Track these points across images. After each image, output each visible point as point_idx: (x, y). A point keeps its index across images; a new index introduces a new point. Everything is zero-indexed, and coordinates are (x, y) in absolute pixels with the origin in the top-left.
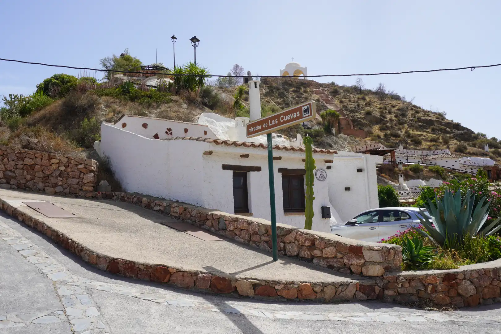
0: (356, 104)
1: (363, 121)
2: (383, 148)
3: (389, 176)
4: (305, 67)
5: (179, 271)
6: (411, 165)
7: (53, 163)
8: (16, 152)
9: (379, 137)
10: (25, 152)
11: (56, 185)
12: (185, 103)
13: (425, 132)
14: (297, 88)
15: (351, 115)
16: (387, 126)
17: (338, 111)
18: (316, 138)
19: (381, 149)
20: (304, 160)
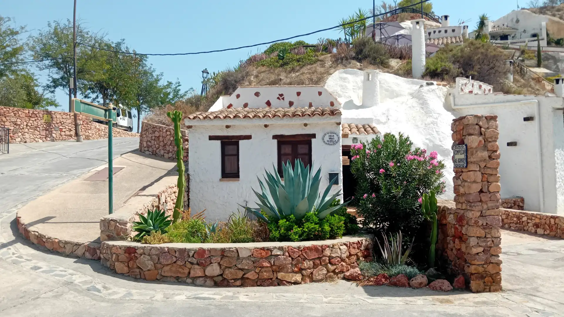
8: (152, 127)
11: (169, 152)
12: (331, 61)
20: (306, 125)
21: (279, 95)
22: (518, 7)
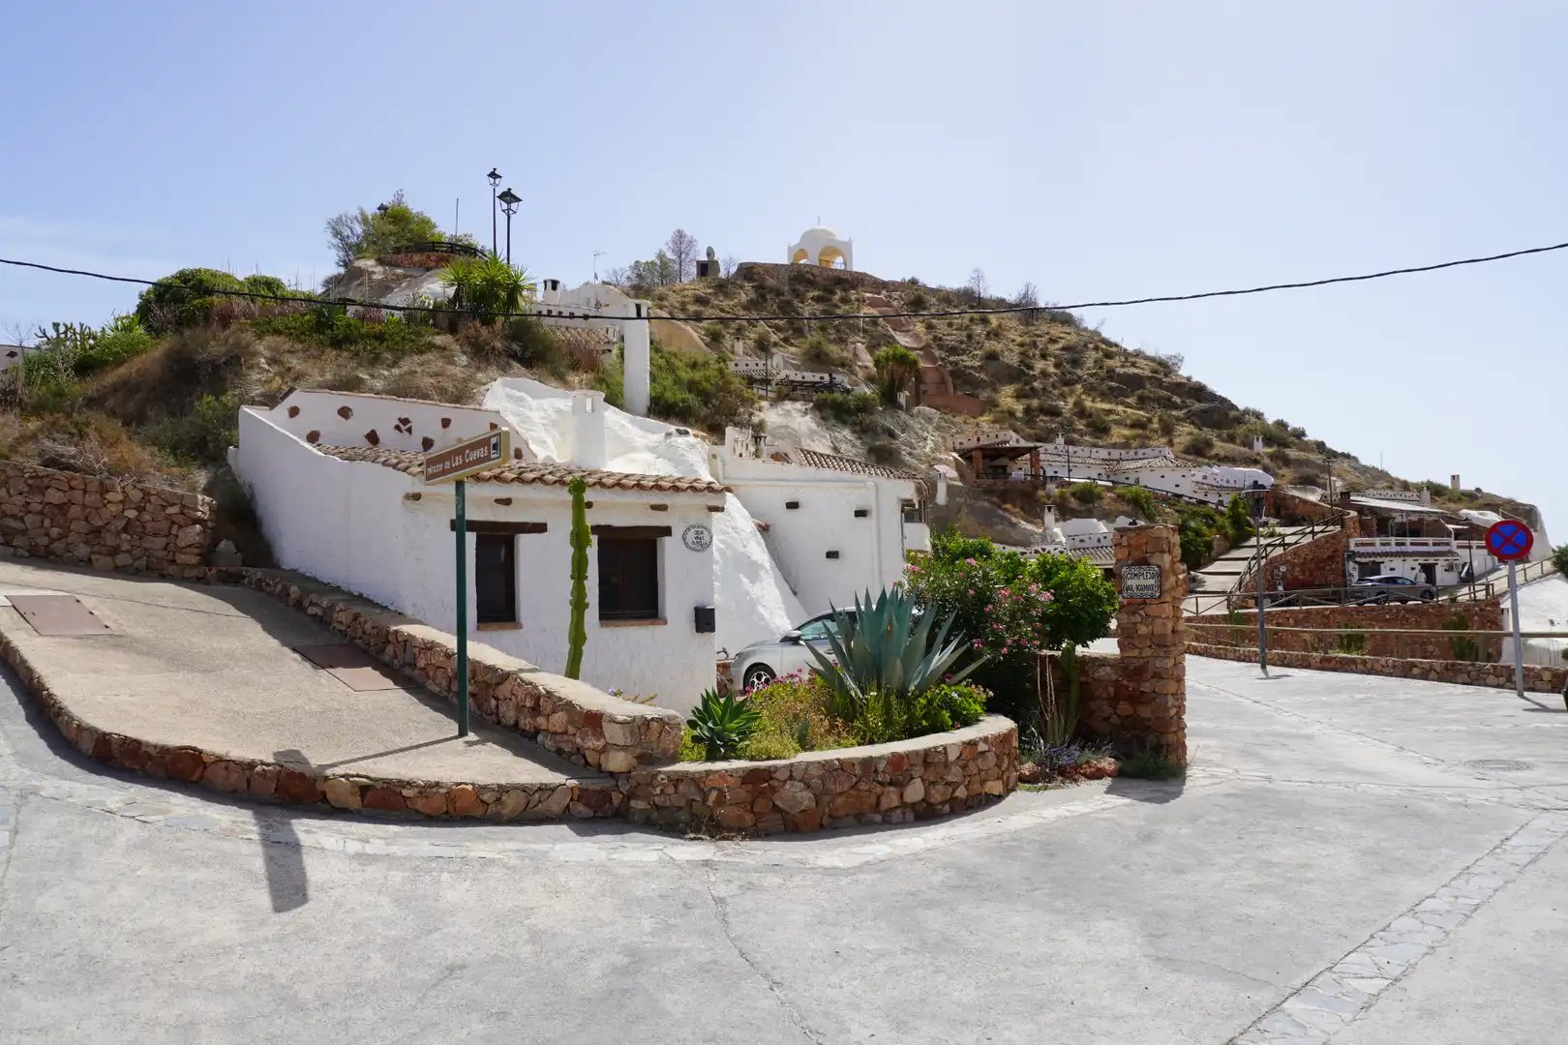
0: (965, 333)
1: (977, 375)
2: (1018, 441)
3: (1022, 509)
4: (846, 240)
5: (220, 760)
6: (1075, 483)
7: (109, 502)
8: (26, 476)
9: (1011, 413)
10: (47, 476)
11: (115, 551)
12: (465, 353)
13: (1122, 404)
14: (825, 290)
15: (952, 359)
16: (1032, 389)
17: (921, 349)
18: (858, 416)
19: (1012, 444)
20: (663, 508)
21: (399, 419)
22: (596, 277)
